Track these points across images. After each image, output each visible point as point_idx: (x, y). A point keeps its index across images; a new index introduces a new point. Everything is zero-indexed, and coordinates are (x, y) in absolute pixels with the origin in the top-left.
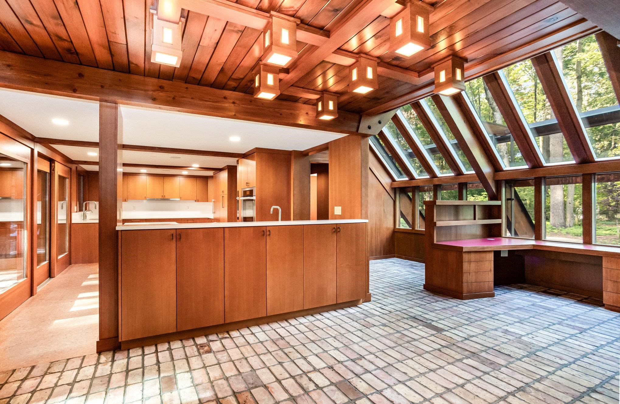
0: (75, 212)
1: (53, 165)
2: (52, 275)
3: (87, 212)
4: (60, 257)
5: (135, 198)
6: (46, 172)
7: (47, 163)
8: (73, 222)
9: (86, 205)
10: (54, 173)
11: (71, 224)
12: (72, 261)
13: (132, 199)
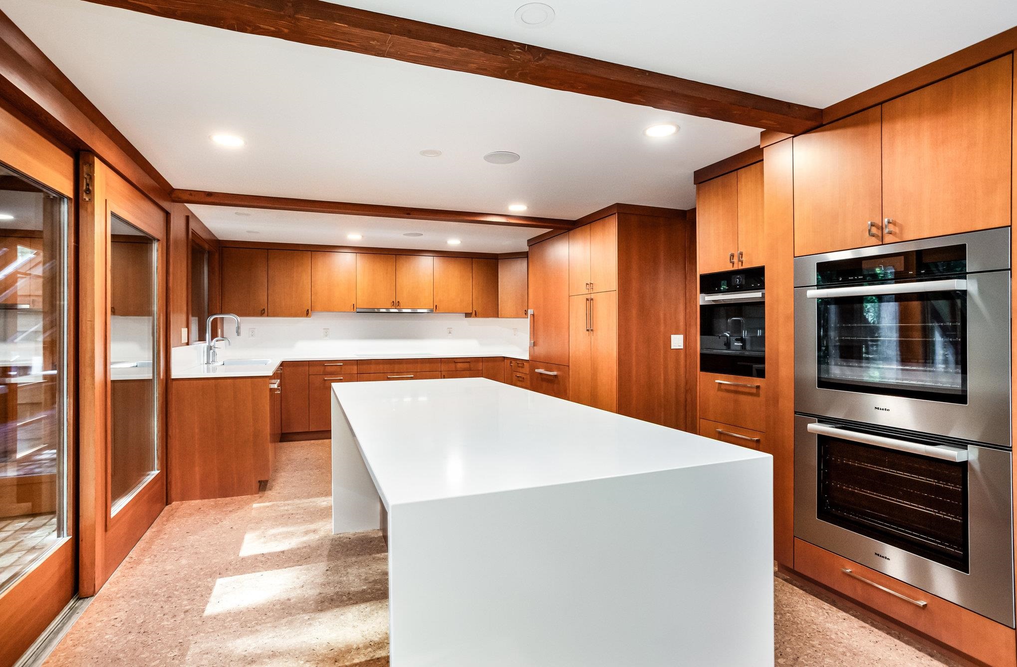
0: (182, 345)
1: (85, 169)
2: (85, 587)
3: (218, 344)
4: (116, 508)
5: (329, 308)
6: (61, 196)
7: (66, 162)
8: (175, 374)
9: (214, 323)
10: (92, 200)
11: (168, 382)
12: (174, 492)
13: (322, 311)
